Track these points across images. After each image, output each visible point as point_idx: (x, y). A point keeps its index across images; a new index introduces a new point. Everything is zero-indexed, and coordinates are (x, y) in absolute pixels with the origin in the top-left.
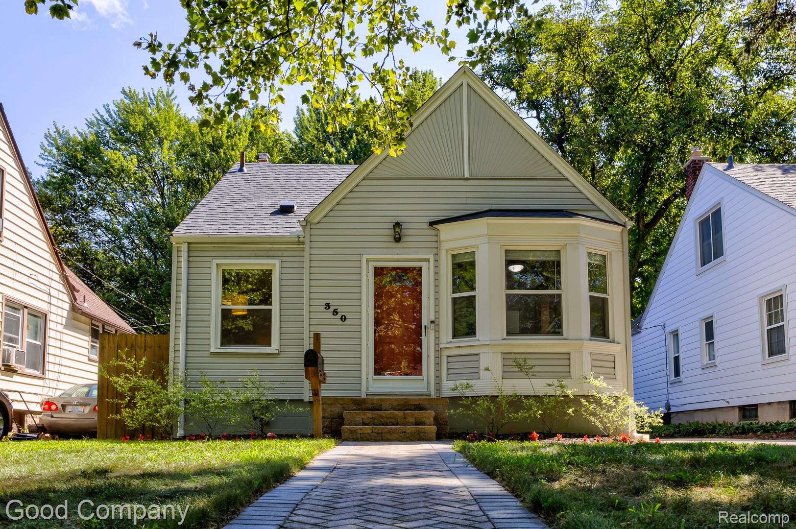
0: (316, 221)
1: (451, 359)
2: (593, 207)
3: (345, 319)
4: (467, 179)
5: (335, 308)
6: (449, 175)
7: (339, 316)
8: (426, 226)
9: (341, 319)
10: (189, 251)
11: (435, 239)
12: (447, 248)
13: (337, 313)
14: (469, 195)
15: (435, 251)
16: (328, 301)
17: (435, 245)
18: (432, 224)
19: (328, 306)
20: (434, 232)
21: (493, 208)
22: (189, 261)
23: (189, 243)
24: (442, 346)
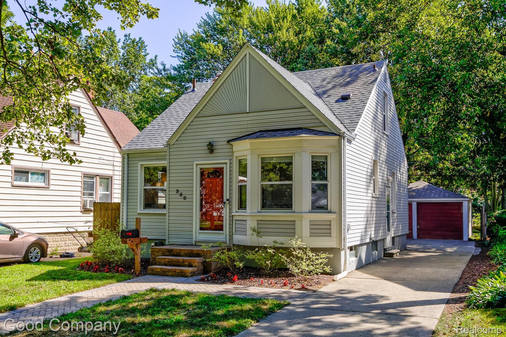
0: (172, 143)
1: (237, 222)
2: (321, 124)
3: (186, 198)
4: (248, 113)
5: (181, 192)
6: (238, 111)
7: (183, 197)
8: (225, 143)
9: (184, 198)
10: (128, 158)
11: (230, 150)
12: (236, 155)
13: (182, 195)
14: (249, 122)
15: (230, 158)
16: (178, 189)
17: (230, 154)
18: (228, 142)
19: (178, 191)
20: (229, 147)
21: (262, 130)
22: (128, 164)
23: (128, 154)
24: (233, 214)
